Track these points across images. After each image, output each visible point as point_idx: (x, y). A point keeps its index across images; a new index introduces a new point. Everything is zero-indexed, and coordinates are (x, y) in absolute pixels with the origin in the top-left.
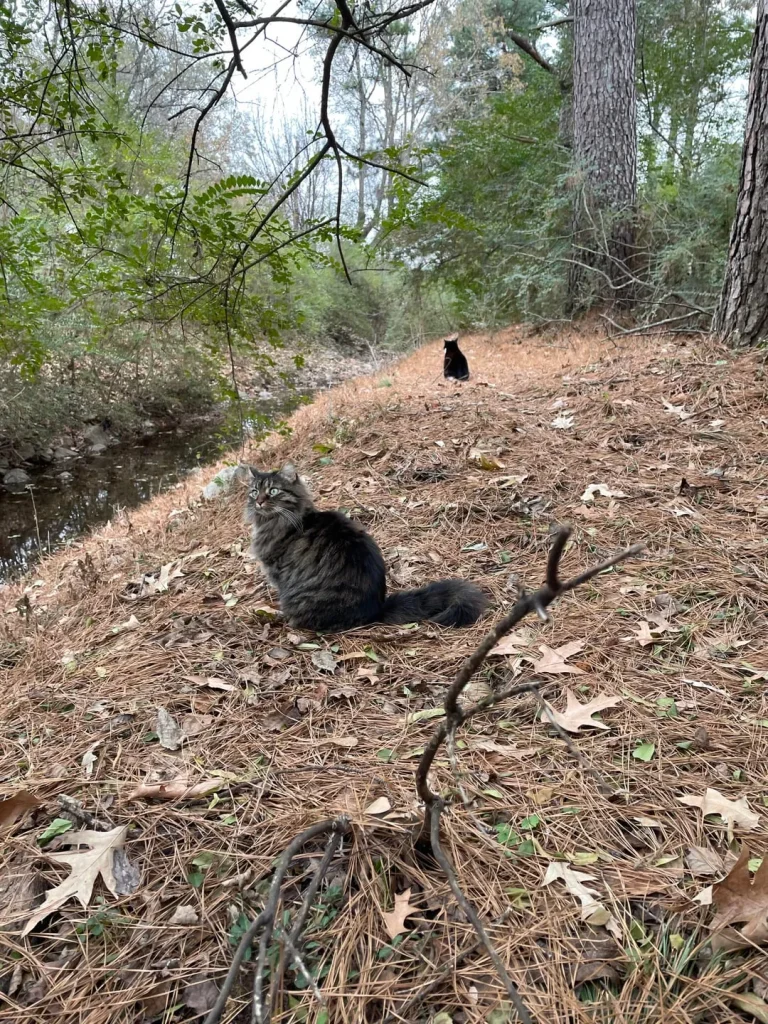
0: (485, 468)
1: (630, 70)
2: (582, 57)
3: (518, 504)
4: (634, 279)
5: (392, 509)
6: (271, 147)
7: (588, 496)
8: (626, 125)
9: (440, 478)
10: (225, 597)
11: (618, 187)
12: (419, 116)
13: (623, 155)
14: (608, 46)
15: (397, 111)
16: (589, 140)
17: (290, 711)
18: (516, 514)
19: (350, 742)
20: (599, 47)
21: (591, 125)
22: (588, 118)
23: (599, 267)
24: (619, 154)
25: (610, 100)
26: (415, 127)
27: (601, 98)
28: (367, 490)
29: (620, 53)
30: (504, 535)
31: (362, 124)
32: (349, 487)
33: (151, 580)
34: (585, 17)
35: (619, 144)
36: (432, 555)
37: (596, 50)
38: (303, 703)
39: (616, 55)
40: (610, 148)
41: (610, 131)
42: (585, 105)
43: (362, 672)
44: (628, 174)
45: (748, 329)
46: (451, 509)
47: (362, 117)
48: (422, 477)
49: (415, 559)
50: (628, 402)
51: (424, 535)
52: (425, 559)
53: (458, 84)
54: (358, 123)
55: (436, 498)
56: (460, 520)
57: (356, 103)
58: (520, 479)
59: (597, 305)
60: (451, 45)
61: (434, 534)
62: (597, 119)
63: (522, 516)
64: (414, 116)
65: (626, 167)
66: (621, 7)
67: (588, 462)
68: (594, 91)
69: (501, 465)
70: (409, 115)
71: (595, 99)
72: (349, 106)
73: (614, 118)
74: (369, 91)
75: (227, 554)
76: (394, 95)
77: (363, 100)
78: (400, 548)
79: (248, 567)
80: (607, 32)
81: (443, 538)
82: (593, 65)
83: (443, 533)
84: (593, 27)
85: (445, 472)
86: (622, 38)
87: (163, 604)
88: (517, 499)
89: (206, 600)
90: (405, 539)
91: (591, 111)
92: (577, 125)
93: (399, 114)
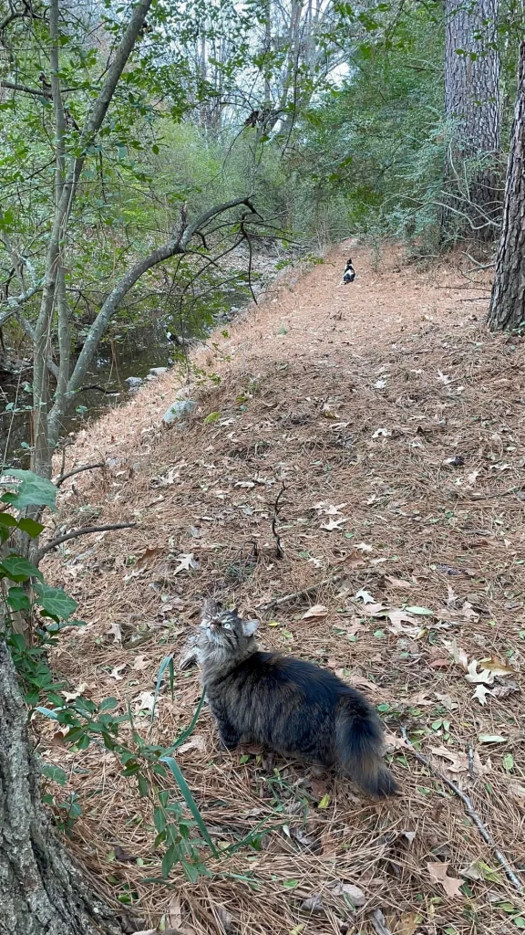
0: (329, 417)
1: (493, 36)
2: (451, 26)
3: (339, 441)
4: (490, 222)
5: (279, 442)
7: (376, 435)
8: (489, 83)
9: (305, 423)
10: (202, 486)
11: (483, 137)
13: (487, 109)
14: (474, 16)
16: (458, 97)
17: (236, 527)
18: (338, 446)
19: (258, 535)
20: (467, 17)
21: (459, 84)
22: (457, 78)
23: (462, 211)
24: (483, 109)
25: (475, 62)
27: (468, 61)
28: (266, 430)
30: (331, 456)
32: (257, 427)
33: (162, 478)
35: (483, 99)
36: (296, 467)
37: (463, 20)
38: (241, 524)
39: (481, 24)
40: (476, 104)
41: (475, 89)
42: (454, 67)
43: (262, 515)
44: (491, 125)
45: (501, 320)
46: (308, 442)
48: (296, 422)
49: (288, 469)
50: (420, 371)
51: (294, 456)
52: (292, 469)
55: (301, 436)
56: (311, 449)
58: (345, 425)
61: (299, 456)
62: (465, 79)
63: (341, 447)
65: (490, 119)
67: (384, 414)
69: (337, 416)
71: (462, 62)
73: (479, 78)
75: (197, 465)
78: (281, 463)
79: (210, 472)
81: (302, 458)
82: (461, 33)
83: (303, 455)
85: (308, 420)
87: (172, 489)
88: (340, 437)
89: (193, 488)
90: (284, 459)
91: (459, 72)
92: (447, 84)
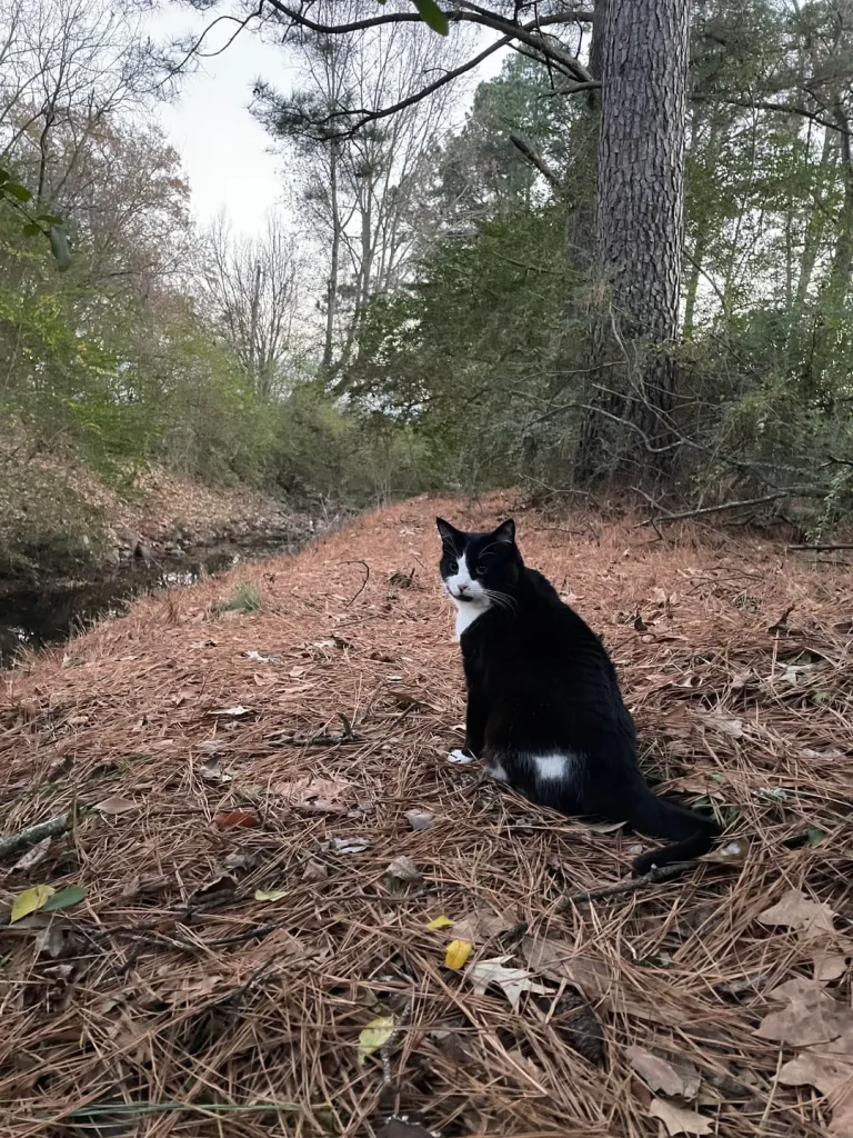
1: (678, 154)
2: (612, 131)
4: (683, 440)
6: (232, 272)
8: (669, 228)
11: (655, 313)
12: (399, 252)
13: (664, 268)
14: (651, 118)
15: (375, 245)
16: (618, 245)
20: (637, 119)
21: (621, 224)
22: (618, 215)
23: (630, 418)
24: (659, 267)
25: (648, 192)
26: (395, 262)
27: (637, 189)
29: (665, 129)
31: (335, 254)
34: (619, 78)
35: (659, 253)
37: (632, 122)
39: (660, 131)
40: (647, 259)
41: (647, 235)
42: (614, 196)
44: (669, 296)
47: (335, 247)
53: (444, 225)
54: (330, 252)
57: (330, 233)
59: (625, 472)
60: (439, 182)
62: (630, 217)
64: (393, 251)
65: (667, 285)
66: (669, 66)
68: (628, 178)
70: (388, 251)
71: (627, 189)
72: (320, 235)
73: (653, 218)
74: (345, 220)
76: (373, 228)
77: (337, 228)
80: (648, 99)
82: (627, 143)
84: (629, 91)
86: (669, 109)
91: (621, 205)
92: (601, 223)
93: (377, 249)
